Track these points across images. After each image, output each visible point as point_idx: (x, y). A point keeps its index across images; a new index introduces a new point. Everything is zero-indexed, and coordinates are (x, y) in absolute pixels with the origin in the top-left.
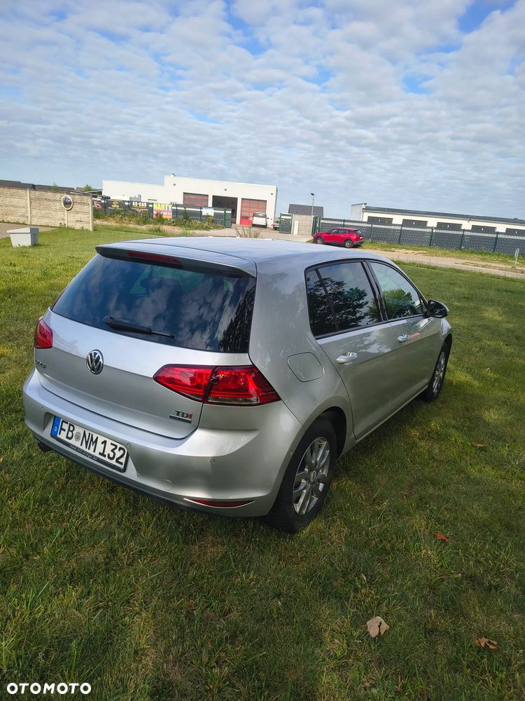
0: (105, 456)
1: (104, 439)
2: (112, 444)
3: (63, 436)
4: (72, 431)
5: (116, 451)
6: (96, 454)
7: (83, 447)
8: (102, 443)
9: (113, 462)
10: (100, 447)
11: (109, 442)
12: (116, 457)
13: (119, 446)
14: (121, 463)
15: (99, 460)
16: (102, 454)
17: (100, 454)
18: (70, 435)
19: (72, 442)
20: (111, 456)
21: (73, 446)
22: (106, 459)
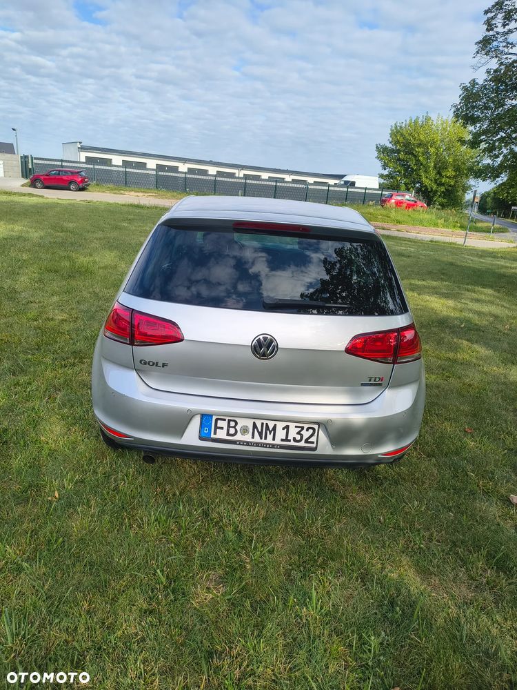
0: (290, 441)
1: (285, 424)
2: (296, 427)
3: (222, 434)
4: (234, 427)
5: (304, 432)
6: (278, 441)
7: (257, 439)
8: (283, 429)
9: (302, 444)
10: (281, 434)
11: (292, 426)
12: (304, 438)
13: (306, 426)
14: (313, 443)
15: (282, 447)
16: (287, 440)
17: (282, 440)
18: (232, 431)
19: (239, 437)
20: (298, 437)
21: (240, 441)
22: (292, 443)
